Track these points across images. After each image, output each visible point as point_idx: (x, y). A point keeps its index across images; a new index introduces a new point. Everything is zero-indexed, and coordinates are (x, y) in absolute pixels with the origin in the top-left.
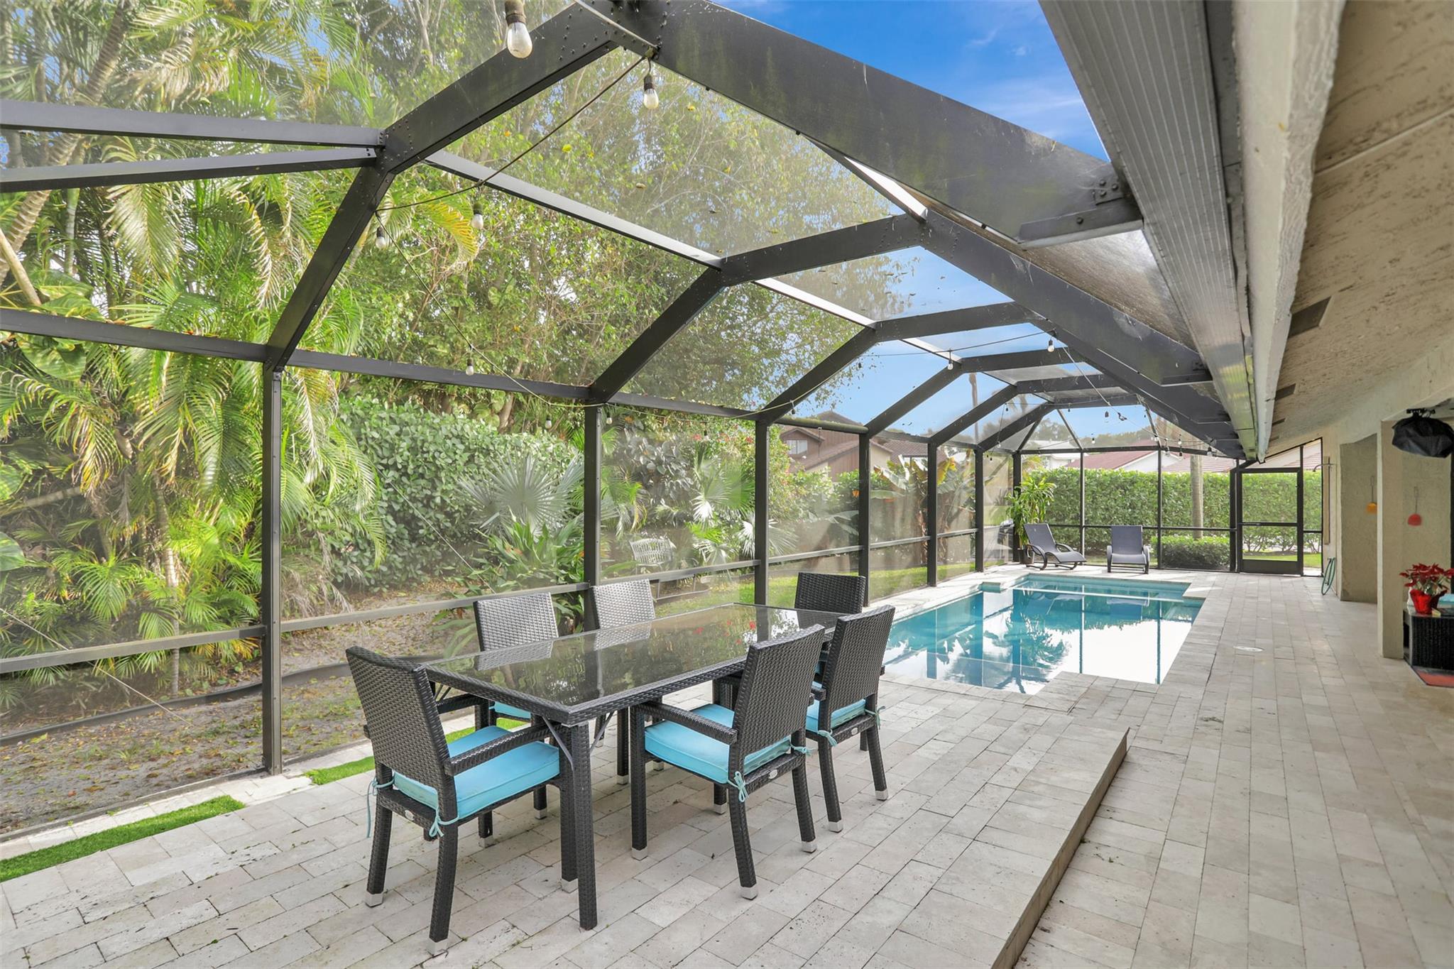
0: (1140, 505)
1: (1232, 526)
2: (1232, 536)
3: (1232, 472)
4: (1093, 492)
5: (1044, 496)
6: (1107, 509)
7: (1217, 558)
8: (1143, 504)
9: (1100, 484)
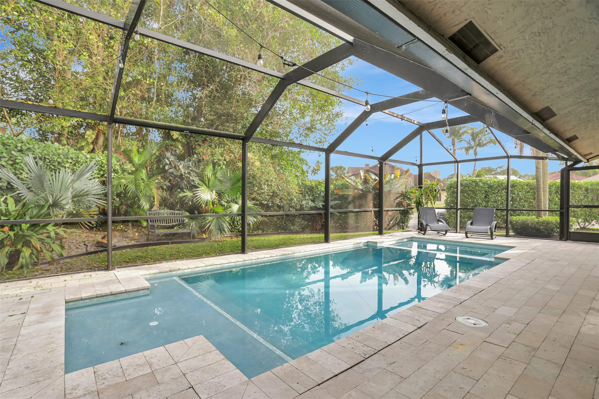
0: (518, 199)
1: (562, 208)
2: (562, 215)
3: (562, 171)
4: (486, 192)
5: (435, 190)
6: (496, 202)
7: (552, 230)
8: (520, 199)
9: (490, 187)
